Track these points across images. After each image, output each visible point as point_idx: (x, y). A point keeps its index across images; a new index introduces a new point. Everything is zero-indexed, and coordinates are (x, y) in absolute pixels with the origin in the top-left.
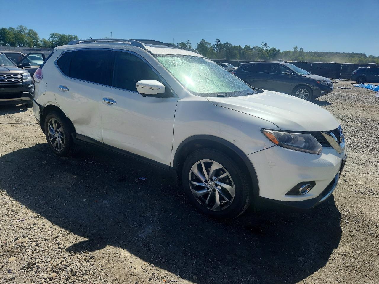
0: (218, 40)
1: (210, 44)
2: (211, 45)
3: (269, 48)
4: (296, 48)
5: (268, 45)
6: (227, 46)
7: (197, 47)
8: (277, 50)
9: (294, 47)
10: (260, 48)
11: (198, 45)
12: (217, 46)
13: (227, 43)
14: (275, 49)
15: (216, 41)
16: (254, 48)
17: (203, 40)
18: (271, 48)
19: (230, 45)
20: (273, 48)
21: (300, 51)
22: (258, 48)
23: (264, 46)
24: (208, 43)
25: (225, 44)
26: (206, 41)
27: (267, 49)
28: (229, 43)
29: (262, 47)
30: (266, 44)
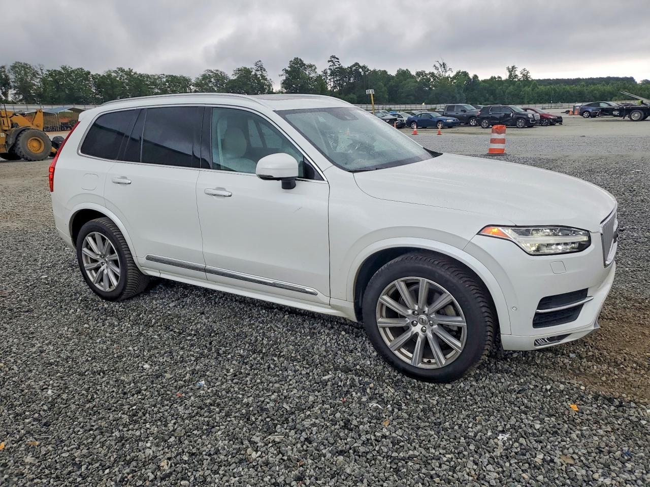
0: (333, 57)
1: (316, 68)
2: (316, 70)
3: (452, 76)
4: (512, 70)
5: (448, 66)
6: (357, 71)
7: (284, 77)
8: (471, 76)
9: (508, 69)
10: (432, 74)
11: (287, 71)
12: (333, 73)
13: (357, 64)
14: (465, 74)
15: (329, 61)
16: (418, 74)
17: (296, 59)
18: (458, 73)
19: (364, 68)
20: (461, 71)
21: (522, 75)
22: (426, 75)
23: (440, 70)
24: (311, 66)
25: (351, 68)
26: (304, 62)
27: (447, 75)
28: (361, 65)
29: (436, 72)
30: (444, 63)
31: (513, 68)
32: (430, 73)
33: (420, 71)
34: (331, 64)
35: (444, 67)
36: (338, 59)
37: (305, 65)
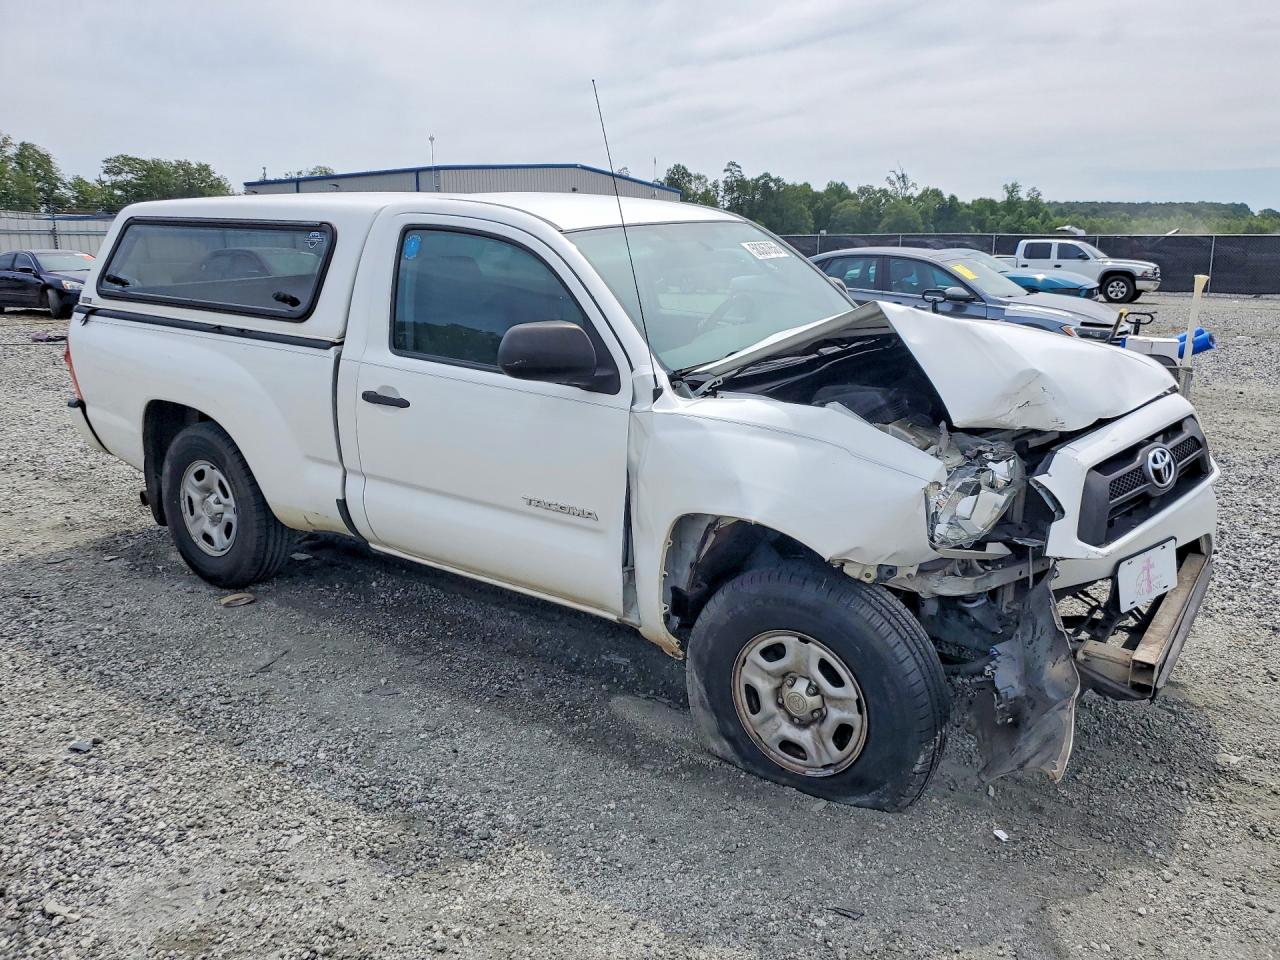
0: (733, 164)
1: (704, 181)
3: (916, 194)
4: (1012, 190)
5: (911, 179)
6: (766, 184)
8: (947, 196)
9: (1006, 187)
10: (885, 191)
12: (729, 188)
13: (766, 175)
14: (937, 194)
15: (725, 170)
16: (862, 191)
17: (677, 167)
18: (926, 192)
19: (777, 181)
20: (931, 189)
21: (1029, 199)
22: (874, 192)
23: (897, 185)
24: (699, 178)
25: (758, 180)
26: (689, 171)
27: (908, 194)
28: (774, 176)
29: (890, 188)
30: (903, 176)
31: (1014, 186)
32: (880, 191)
33: (865, 185)
34: (728, 174)
35: (904, 181)
36: (739, 167)
37: (690, 175)
